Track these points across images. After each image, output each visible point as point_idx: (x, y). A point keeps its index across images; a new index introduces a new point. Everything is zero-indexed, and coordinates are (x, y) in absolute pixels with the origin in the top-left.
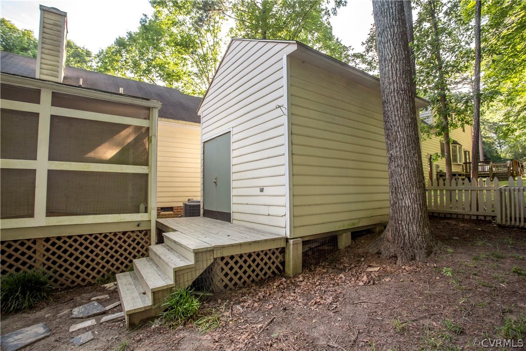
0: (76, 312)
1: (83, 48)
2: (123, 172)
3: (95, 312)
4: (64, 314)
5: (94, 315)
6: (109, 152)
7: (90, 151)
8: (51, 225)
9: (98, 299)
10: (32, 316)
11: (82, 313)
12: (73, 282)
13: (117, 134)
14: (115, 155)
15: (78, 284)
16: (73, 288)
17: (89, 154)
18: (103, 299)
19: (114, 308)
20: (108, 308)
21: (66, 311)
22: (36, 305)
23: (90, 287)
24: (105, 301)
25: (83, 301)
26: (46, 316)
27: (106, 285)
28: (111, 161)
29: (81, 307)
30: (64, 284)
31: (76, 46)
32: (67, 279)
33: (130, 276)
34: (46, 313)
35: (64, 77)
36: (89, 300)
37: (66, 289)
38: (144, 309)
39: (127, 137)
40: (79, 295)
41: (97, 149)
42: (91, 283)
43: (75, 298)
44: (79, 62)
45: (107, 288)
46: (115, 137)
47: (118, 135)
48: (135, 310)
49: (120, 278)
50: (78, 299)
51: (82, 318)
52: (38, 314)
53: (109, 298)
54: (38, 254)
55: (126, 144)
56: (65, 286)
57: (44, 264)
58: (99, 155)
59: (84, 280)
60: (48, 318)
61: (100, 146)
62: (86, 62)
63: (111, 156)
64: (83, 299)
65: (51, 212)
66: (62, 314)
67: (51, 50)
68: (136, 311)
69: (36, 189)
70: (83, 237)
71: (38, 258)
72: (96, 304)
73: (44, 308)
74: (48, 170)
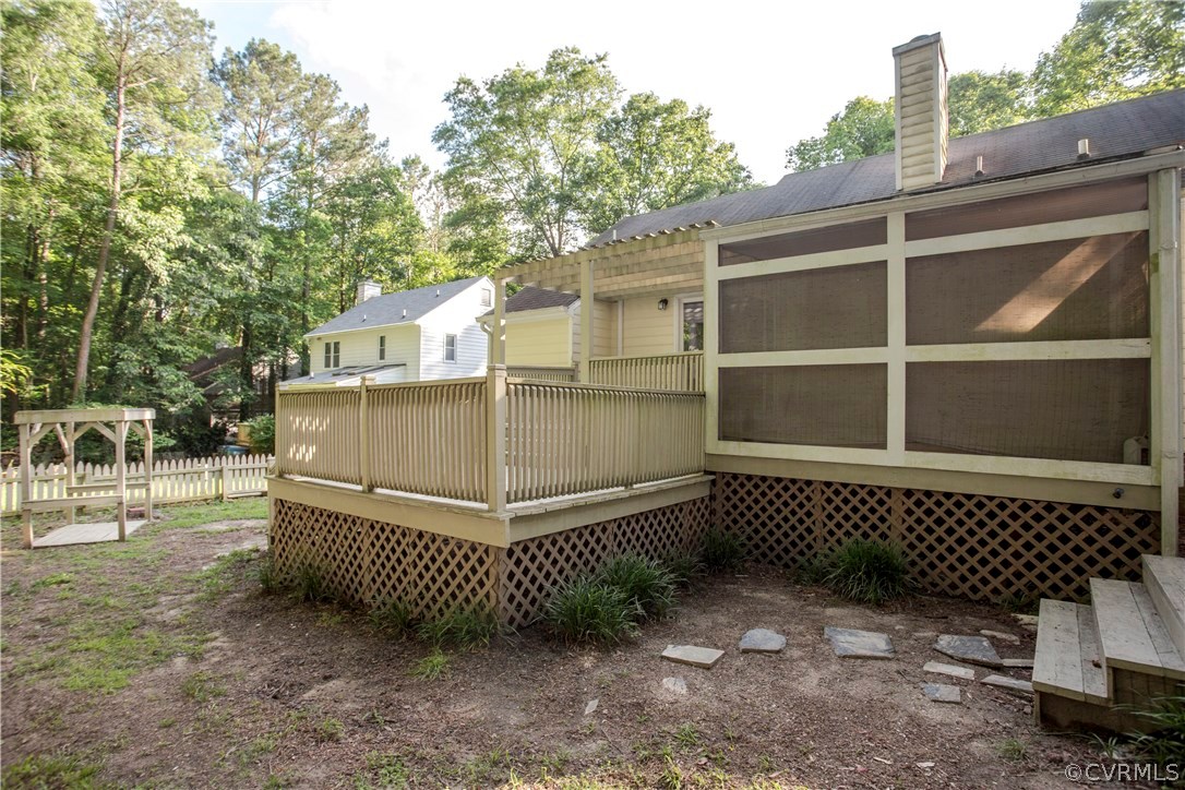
0: (945, 642)
1: (1002, 73)
2: (1069, 357)
3: (979, 657)
4: (925, 637)
5: (975, 663)
6: (1030, 313)
7: (985, 317)
8: (913, 466)
9: (994, 637)
10: (878, 619)
11: (953, 648)
12: (953, 586)
13: (1048, 267)
14: (1047, 320)
15: (964, 593)
16: (953, 597)
17: (985, 323)
18: (1005, 640)
19: (1023, 668)
20: (1008, 662)
21: (929, 634)
22: (886, 603)
23: (988, 608)
24: (1010, 647)
25: (965, 629)
26: (897, 628)
27: (1020, 616)
28: (1038, 334)
29: (956, 637)
30: (938, 585)
31: (985, 78)
32: (942, 577)
33: (1075, 614)
34: (897, 621)
35: (947, 166)
36: (977, 632)
37: (939, 594)
38: (1082, 699)
39: (1077, 269)
40: (961, 615)
41: (1000, 311)
42: (988, 599)
43: (950, 617)
44: (994, 111)
45: (1021, 622)
46: (1043, 276)
47: (1050, 271)
48: (1057, 688)
49: (1047, 610)
50: (957, 621)
51: (952, 657)
52: (888, 619)
53: (1018, 643)
54: (894, 515)
55: (1076, 287)
56: (938, 589)
57: (904, 538)
58: (1005, 324)
59: (974, 589)
60: (898, 632)
61: (1006, 302)
62: (1009, 103)
63: (1036, 324)
64: (965, 625)
65: (913, 443)
66: (921, 634)
67: (916, 124)
68: (1059, 694)
69: (889, 398)
70: (975, 501)
71: (895, 523)
72: (985, 644)
73: (896, 613)
74: (907, 363)
